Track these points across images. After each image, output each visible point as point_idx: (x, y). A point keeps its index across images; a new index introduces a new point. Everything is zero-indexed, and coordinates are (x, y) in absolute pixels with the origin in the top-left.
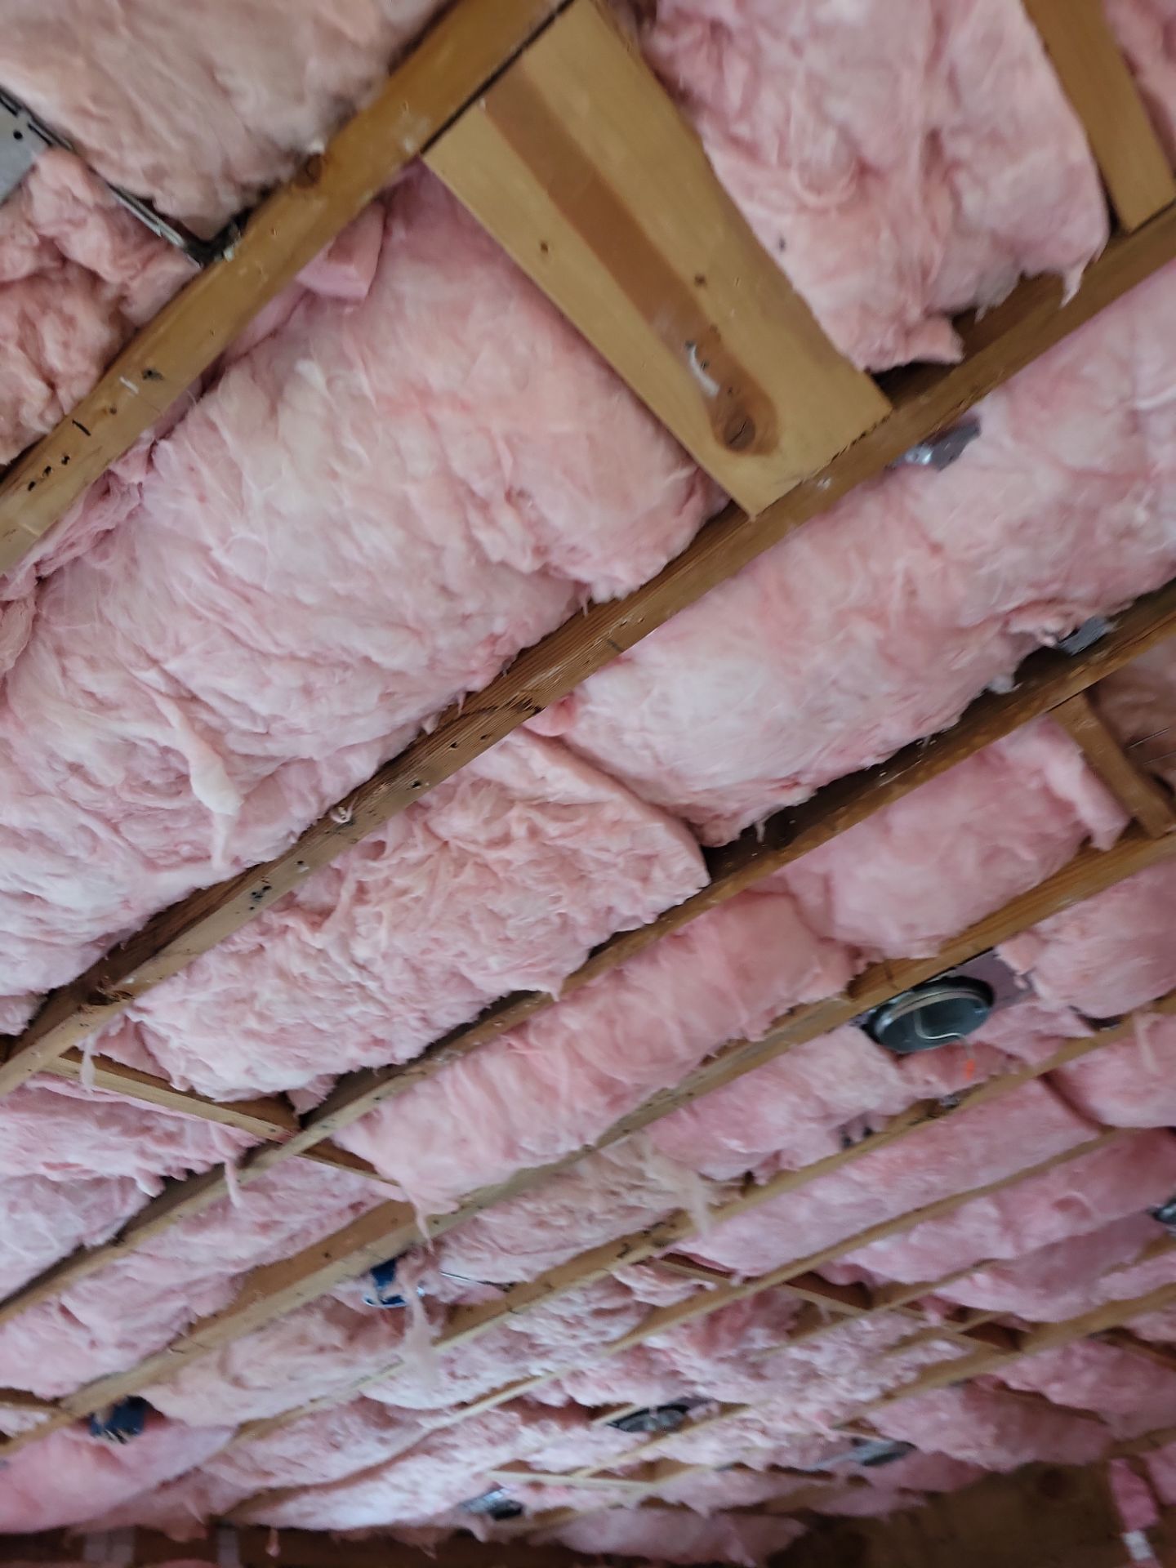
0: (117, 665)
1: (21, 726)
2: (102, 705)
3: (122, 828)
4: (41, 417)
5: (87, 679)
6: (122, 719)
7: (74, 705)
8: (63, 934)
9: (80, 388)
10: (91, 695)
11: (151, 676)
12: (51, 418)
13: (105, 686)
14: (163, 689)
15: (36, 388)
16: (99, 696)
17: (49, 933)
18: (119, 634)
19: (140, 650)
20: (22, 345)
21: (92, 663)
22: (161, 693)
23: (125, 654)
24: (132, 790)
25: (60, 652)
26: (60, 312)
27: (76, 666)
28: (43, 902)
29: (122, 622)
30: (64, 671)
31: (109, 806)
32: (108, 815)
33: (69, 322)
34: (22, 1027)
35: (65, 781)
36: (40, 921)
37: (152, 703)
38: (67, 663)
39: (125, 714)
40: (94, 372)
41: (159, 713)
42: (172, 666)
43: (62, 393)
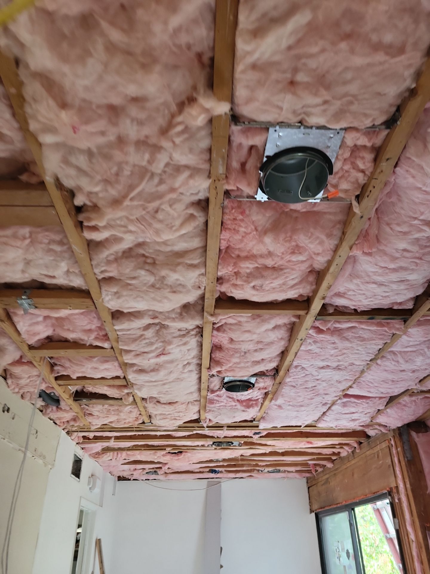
0: (405, 222)
1: (386, 245)
2: (405, 233)
3: (423, 258)
4: (364, 180)
5: (399, 229)
6: (412, 235)
7: (398, 236)
8: (416, 284)
9: (371, 170)
10: (401, 232)
11: (416, 222)
12: (366, 179)
13: (405, 229)
14: (421, 224)
15: (360, 175)
16: (404, 231)
17: (411, 286)
18: (402, 215)
19: (410, 217)
20: (354, 168)
21: (398, 225)
22: (421, 225)
23: (406, 219)
24: (422, 249)
25: (388, 224)
26: (360, 157)
27: (394, 226)
28: (408, 280)
29: (402, 212)
30: (391, 229)
31: (417, 255)
32: (418, 257)
33: (363, 158)
34: (413, 306)
35: (403, 253)
36: (409, 284)
37: (419, 227)
38: (391, 226)
39: (413, 233)
40: (373, 164)
41: (422, 229)
42: (421, 218)
43: (367, 173)
